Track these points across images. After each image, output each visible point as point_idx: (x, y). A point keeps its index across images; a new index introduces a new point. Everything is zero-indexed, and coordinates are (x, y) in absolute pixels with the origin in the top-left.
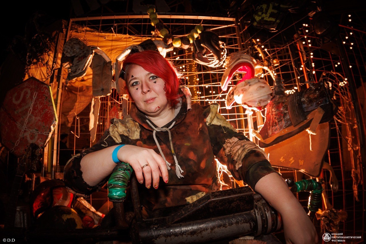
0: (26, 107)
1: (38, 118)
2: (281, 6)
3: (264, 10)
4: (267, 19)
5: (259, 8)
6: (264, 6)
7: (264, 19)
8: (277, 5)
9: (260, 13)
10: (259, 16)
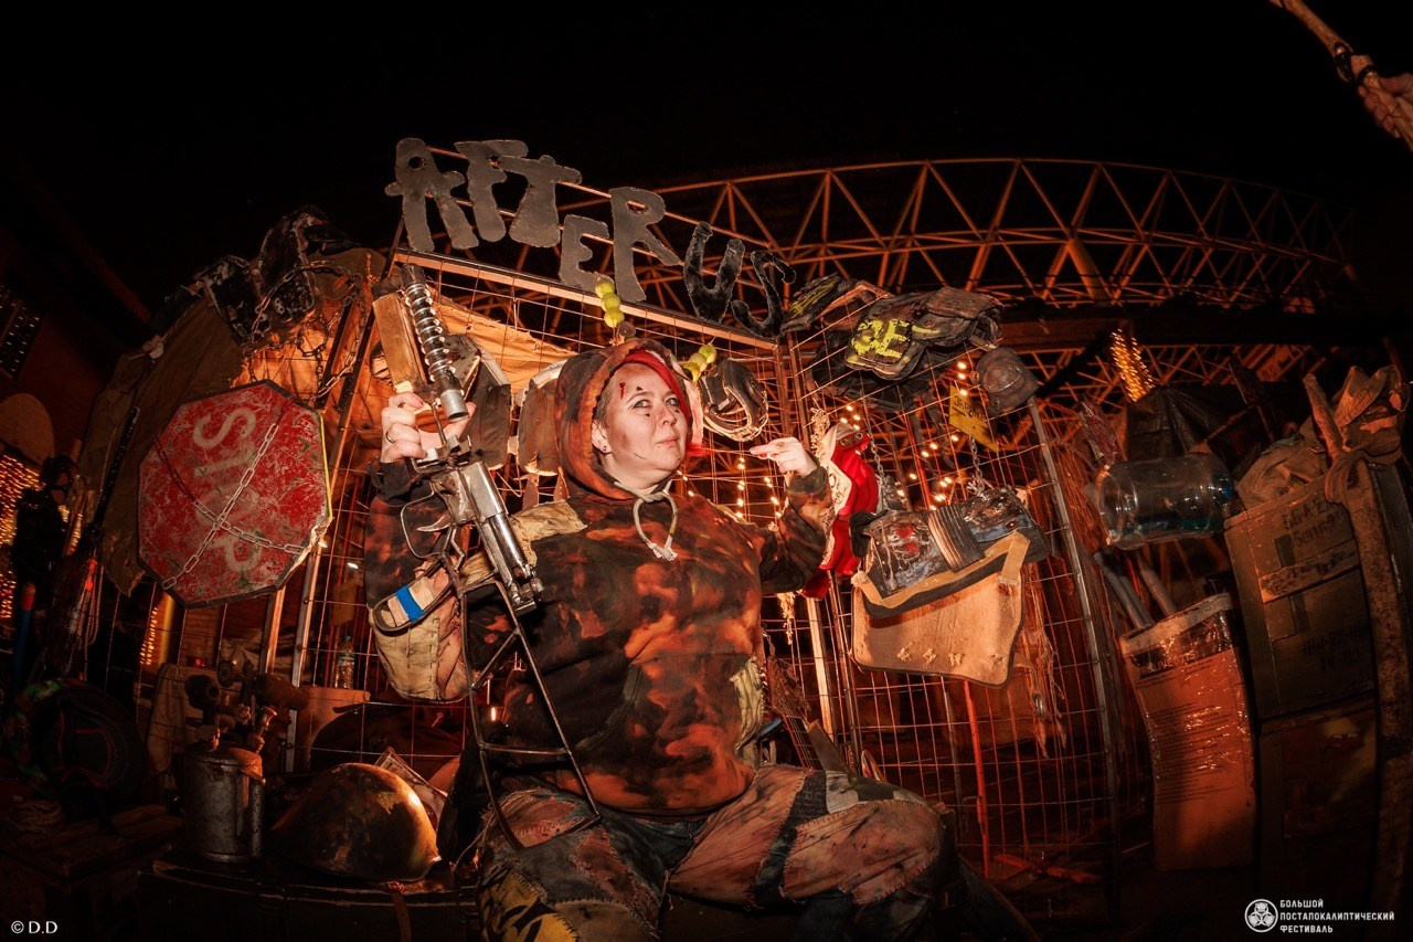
0: (236, 462)
1: (272, 500)
2: (914, 328)
3: (876, 333)
4: (882, 351)
5: (865, 327)
6: (877, 325)
7: (877, 352)
8: (905, 325)
9: (866, 339)
10: (865, 344)
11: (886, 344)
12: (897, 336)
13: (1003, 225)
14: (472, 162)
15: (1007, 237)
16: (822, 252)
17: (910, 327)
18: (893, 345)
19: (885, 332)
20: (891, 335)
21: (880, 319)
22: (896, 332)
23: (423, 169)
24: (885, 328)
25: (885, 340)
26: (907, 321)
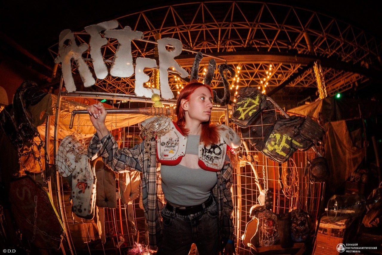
2: (293, 141)
3: (277, 141)
4: (278, 151)
5: (273, 137)
6: (278, 136)
7: (277, 151)
8: (290, 139)
9: (273, 143)
10: (272, 146)
11: (281, 148)
12: (286, 145)
13: (286, 24)
14: (92, 36)
15: (287, 28)
16: (231, 25)
17: (291, 140)
18: (284, 149)
19: (281, 141)
20: (283, 144)
21: (280, 133)
22: (286, 143)
23: (70, 45)
24: (281, 138)
25: (280, 146)
26: (290, 137)
